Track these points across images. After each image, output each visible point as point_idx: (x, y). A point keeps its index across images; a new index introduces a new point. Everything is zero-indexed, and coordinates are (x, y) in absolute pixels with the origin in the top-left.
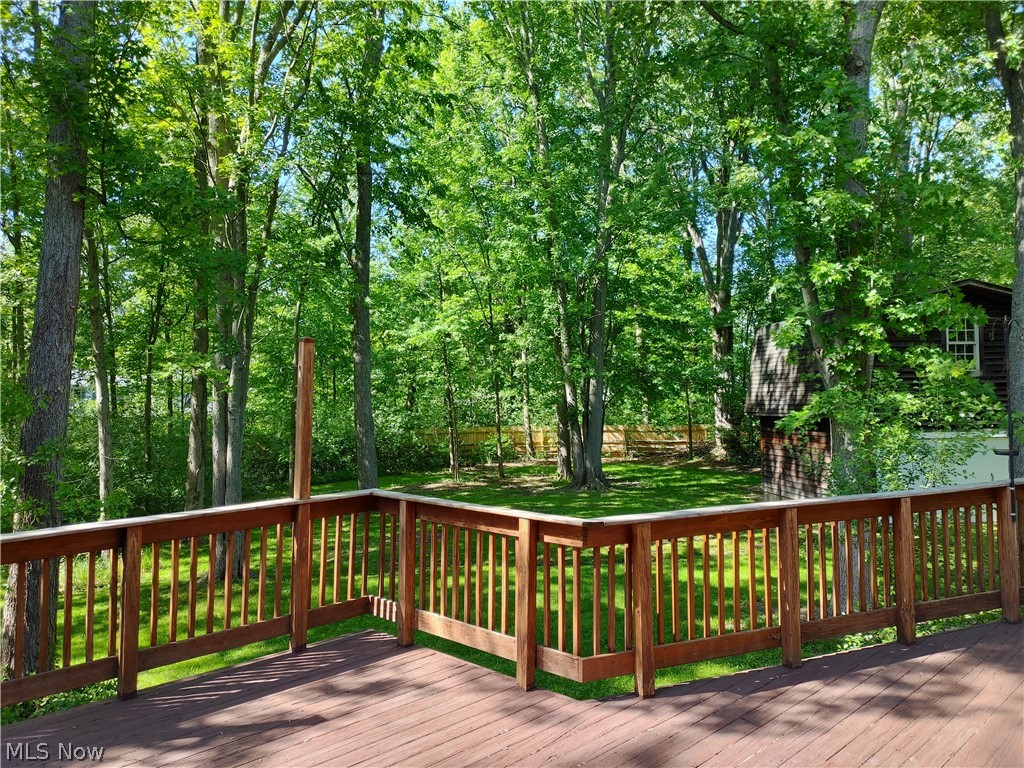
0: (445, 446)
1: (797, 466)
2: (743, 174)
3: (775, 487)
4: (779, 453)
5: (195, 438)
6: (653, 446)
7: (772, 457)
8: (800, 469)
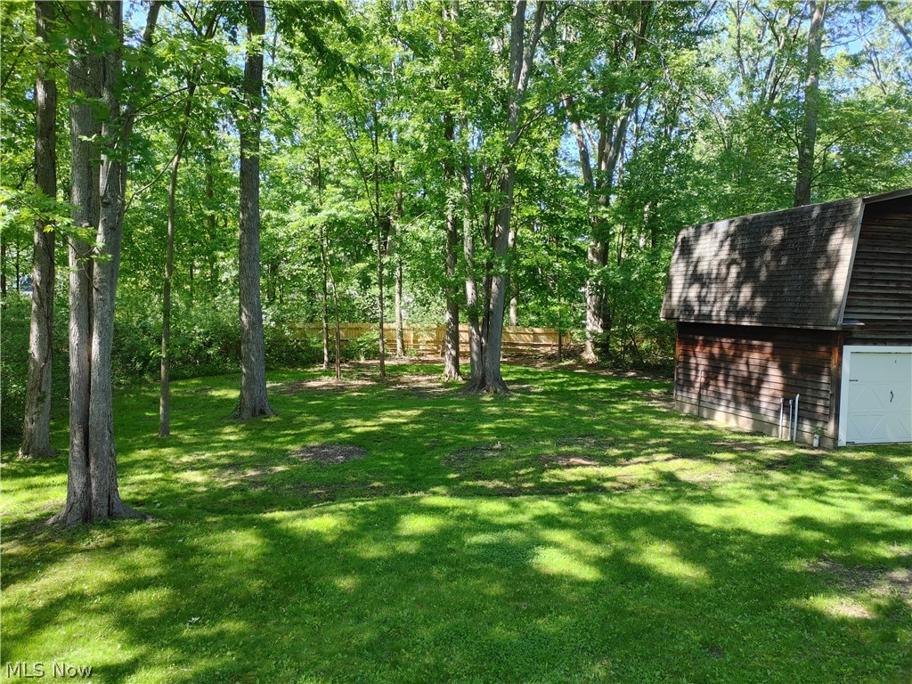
0: (319, 342)
1: (727, 375)
2: (684, 57)
3: (694, 397)
4: (703, 362)
5: (39, 323)
6: (520, 348)
7: (693, 366)
8: (731, 379)
